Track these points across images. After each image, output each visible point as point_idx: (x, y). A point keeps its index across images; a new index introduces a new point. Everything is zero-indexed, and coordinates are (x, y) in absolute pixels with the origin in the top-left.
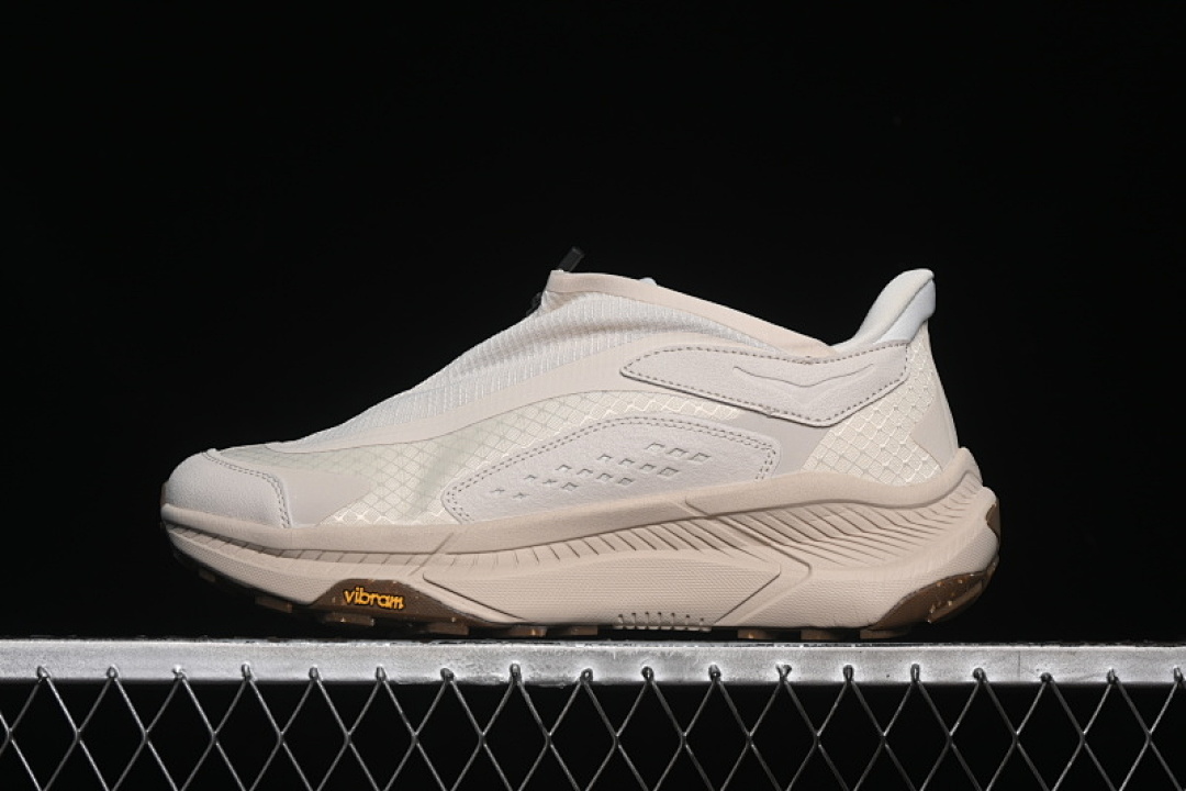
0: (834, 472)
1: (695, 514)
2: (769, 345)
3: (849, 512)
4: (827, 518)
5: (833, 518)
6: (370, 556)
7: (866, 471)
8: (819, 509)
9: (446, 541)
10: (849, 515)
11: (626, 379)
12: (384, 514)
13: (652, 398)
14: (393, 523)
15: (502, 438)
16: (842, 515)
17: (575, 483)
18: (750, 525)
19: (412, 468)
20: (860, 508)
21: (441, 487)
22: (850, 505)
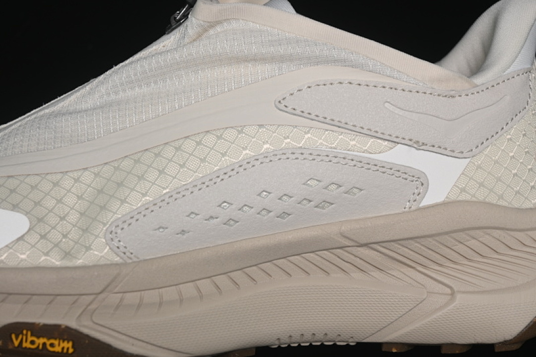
0: (474, 199)
1: (348, 243)
2: (414, 79)
3: (487, 236)
4: (467, 243)
5: (472, 243)
6: (34, 297)
7: (501, 197)
8: (461, 236)
9: (112, 281)
10: (487, 239)
11: (281, 112)
12: (47, 254)
13: (308, 132)
14: (57, 263)
15: (161, 172)
16: (480, 239)
17: (236, 219)
18: (399, 251)
19: (70, 200)
20: (497, 233)
21: (105, 225)
22: (489, 231)
